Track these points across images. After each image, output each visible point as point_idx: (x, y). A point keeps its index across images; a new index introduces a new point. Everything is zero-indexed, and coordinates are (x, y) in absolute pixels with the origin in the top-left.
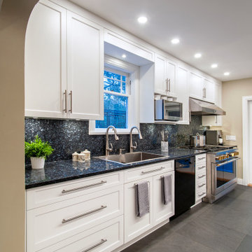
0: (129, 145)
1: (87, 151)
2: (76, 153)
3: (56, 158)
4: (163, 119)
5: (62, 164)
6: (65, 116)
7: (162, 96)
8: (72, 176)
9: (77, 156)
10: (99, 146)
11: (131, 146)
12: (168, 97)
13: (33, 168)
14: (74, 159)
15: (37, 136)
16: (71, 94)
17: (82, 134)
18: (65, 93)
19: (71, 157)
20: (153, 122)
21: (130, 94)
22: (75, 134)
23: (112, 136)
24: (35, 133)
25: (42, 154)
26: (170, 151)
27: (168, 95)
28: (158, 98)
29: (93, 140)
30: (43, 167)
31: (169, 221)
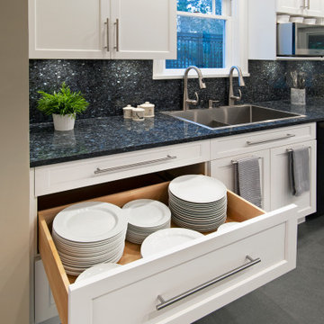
0: (227, 93)
1: (148, 105)
2: (129, 107)
3: (97, 112)
4: (294, 55)
5: (104, 123)
6: (107, 56)
7: (292, 16)
8: (114, 147)
9: (132, 111)
10: (170, 96)
11: (232, 95)
12: (305, 18)
13: (56, 129)
14: (126, 116)
15: (64, 83)
16: (117, 23)
17: (141, 78)
18: (107, 23)
19: (122, 112)
20: (274, 58)
21: (231, 15)
22: (129, 79)
23: (195, 81)
24: (63, 79)
25: (70, 111)
26: (309, 104)
27: (305, 14)
28: (284, 20)
29: (160, 88)
30: (72, 128)
31: (304, 221)
